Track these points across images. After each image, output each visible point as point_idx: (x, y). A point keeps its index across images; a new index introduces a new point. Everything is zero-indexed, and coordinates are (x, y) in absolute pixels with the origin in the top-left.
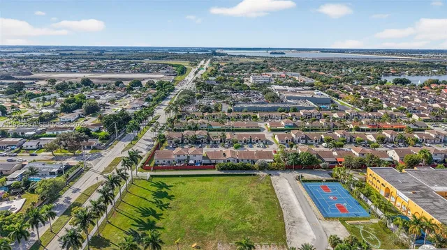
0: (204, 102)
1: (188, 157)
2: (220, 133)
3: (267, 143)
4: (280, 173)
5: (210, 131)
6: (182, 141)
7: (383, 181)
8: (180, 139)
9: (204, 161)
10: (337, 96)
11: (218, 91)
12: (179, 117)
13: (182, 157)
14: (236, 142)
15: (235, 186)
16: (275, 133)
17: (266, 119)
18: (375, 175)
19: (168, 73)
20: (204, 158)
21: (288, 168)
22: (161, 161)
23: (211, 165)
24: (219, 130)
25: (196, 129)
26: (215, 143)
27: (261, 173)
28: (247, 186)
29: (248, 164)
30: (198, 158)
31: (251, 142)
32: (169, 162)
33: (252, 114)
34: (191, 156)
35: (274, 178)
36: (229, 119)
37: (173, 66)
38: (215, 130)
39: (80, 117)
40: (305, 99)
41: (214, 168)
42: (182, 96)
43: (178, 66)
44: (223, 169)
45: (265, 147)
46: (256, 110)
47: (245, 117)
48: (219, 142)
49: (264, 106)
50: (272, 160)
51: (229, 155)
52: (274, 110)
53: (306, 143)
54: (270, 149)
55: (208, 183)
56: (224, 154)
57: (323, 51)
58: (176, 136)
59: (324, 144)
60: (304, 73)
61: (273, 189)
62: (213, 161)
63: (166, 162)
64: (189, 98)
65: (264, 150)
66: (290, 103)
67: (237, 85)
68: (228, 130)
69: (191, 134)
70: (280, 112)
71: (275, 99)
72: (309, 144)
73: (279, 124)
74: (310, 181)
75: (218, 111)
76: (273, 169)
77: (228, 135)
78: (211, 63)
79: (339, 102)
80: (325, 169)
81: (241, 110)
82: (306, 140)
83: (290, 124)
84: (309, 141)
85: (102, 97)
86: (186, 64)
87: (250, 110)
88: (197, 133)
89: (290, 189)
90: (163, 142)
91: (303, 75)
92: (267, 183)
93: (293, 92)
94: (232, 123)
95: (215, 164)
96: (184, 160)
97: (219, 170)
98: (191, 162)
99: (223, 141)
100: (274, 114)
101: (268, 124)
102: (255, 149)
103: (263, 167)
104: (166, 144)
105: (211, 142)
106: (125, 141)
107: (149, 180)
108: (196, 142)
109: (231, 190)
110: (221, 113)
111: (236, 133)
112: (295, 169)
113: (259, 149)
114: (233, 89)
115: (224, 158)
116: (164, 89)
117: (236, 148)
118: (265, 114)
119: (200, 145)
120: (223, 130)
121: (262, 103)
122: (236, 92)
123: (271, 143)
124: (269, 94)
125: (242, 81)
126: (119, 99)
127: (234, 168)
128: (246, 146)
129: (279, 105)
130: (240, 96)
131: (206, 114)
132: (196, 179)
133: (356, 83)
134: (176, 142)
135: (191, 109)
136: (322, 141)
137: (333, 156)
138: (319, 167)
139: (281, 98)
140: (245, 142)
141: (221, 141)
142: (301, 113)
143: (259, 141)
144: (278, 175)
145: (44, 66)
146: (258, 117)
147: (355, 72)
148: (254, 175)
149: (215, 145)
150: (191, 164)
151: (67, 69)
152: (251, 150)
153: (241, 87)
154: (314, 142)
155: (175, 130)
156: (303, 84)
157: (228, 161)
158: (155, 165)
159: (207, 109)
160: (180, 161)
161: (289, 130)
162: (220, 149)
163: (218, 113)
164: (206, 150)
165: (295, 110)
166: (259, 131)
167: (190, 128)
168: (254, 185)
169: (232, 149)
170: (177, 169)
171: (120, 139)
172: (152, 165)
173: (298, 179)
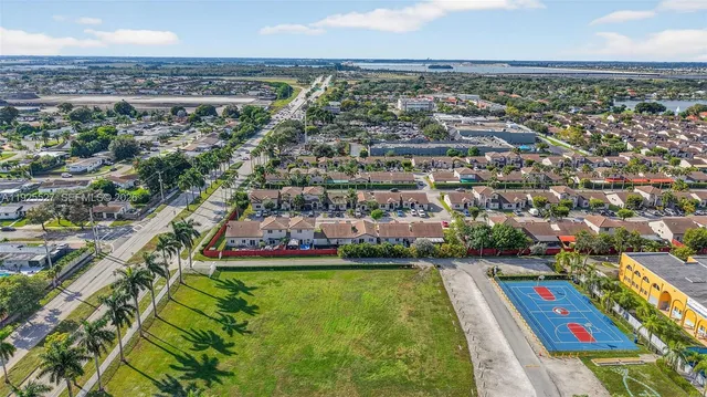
0: (320, 140)
1: (288, 234)
2: (345, 191)
3: (431, 209)
4: (457, 263)
5: (329, 187)
6: (279, 205)
7: (655, 278)
8: (275, 202)
9: (316, 241)
10: (545, 131)
11: (345, 123)
12: (276, 164)
13: (276, 234)
14: (375, 208)
15: (374, 288)
16: (443, 191)
17: (427, 168)
18: (638, 267)
19: (261, 95)
20: (316, 235)
21: (472, 254)
22: (238, 242)
23: (329, 249)
24: (345, 187)
25: (304, 184)
26: (337, 208)
27: (421, 263)
28: (396, 288)
29: (399, 247)
30: (307, 236)
31: (401, 208)
32: (252, 242)
33: (403, 160)
34: (293, 233)
35: (446, 272)
36: (362, 167)
37: (271, 85)
38: (338, 187)
39: (104, 164)
40: (491, 135)
41: (335, 254)
42: (283, 130)
43: (278, 85)
44: (350, 256)
45: (427, 216)
46: (409, 153)
47: (391, 165)
48: (345, 206)
49: (424, 146)
50: (441, 240)
51: (362, 230)
52: (441, 152)
53: (500, 209)
54: (437, 218)
55: (324, 282)
56: (354, 228)
57: (513, 64)
58: (269, 196)
59: (532, 211)
60: (487, 96)
61: (445, 294)
62: (333, 242)
63: (248, 242)
64: (294, 135)
65: (426, 221)
66: (467, 142)
67: (375, 113)
68: (362, 187)
69: (296, 192)
70: (451, 155)
71: (440, 134)
72: (506, 211)
73: (451, 177)
74: (513, 278)
75: (343, 154)
76: (443, 256)
77: (361, 195)
78: (333, 80)
79: (549, 140)
80: (539, 255)
81: (382, 153)
82: (501, 204)
83: (470, 176)
84: (505, 206)
85: (146, 132)
86: (292, 82)
87: (398, 152)
88: (307, 190)
89: (477, 295)
90: (244, 207)
91: (485, 98)
92: (434, 282)
93: (470, 124)
94: (368, 175)
95: (336, 246)
96: (281, 240)
97: (344, 257)
98: (294, 242)
99: (352, 205)
100: (440, 159)
101: (431, 176)
102: (409, 219)
103: (426, 253)
104: (250, 209)
105: (330, 206)
106: (176, 205)
107: (214, 277)
108: (304, 206)
109: (366, 295)
110: (348, 157)
111: (375, 192)
112: (484, 256)
113: (417, 220)
114: (368, 120)
115: (354, 236)
116: (253, 120)
117: (376, 217)
118: (425, 160)
119: (311, 213)
120: (353, 187)
121: (420, 142)
122: (375, 124)
123: (438, 210)
124: (430, 128)
125: (385, 107)
126: (175, 135)
127: (372, 254)
128: (393, 215)
129: (449, 145)
130: (380, 131)
131: (322, 160)
132: (301, 274)
133: (573, 111)
134: (267, 207)
135: (297, 152)
136: (528, 206)
137: (551, 232)
138: (528, 253)
139: (451, 133)
140: (391, 206)
141: (348, 205)
142: (488, 157)
143: (417, 206)
144: (454, 267)
145: (60, 84)
146: (413, 164)
147: (569, 94)
148: (409, 267)
149: (338, 212)
150: (294, 247)
151: (96, 90)
152: (402, 220)
153: (382, 116)
154: (514, 206)
155: (268, 186)
156: (486, 113)
157: (361, 241)
158: (228, 248)
159: (325, 152)
160: (272, 241)
161: (469, 187)
162: (346, 219)
163: (343, 158)
164: (321, 221)
165: (477, 152)
166: (415, 187)
167: (293, 183)
168: (410, 285)
169: (369, 219)
170: (267, 255)
171: (168, 203)
172: (221, 248)
173: (491, 273)
